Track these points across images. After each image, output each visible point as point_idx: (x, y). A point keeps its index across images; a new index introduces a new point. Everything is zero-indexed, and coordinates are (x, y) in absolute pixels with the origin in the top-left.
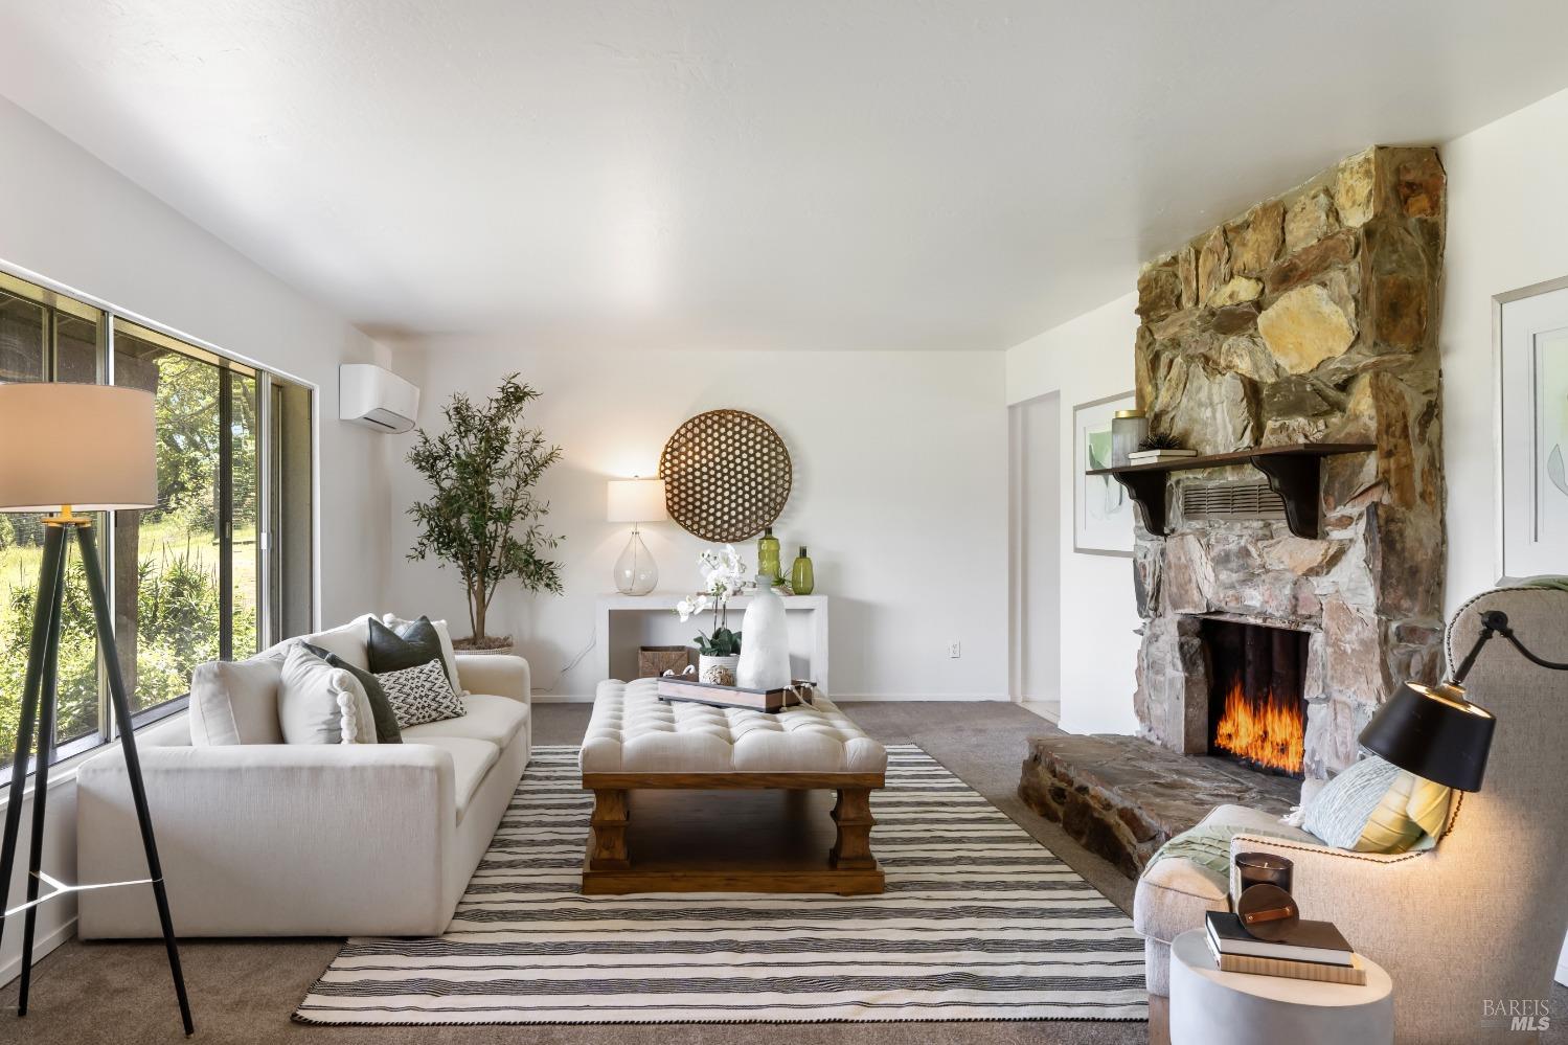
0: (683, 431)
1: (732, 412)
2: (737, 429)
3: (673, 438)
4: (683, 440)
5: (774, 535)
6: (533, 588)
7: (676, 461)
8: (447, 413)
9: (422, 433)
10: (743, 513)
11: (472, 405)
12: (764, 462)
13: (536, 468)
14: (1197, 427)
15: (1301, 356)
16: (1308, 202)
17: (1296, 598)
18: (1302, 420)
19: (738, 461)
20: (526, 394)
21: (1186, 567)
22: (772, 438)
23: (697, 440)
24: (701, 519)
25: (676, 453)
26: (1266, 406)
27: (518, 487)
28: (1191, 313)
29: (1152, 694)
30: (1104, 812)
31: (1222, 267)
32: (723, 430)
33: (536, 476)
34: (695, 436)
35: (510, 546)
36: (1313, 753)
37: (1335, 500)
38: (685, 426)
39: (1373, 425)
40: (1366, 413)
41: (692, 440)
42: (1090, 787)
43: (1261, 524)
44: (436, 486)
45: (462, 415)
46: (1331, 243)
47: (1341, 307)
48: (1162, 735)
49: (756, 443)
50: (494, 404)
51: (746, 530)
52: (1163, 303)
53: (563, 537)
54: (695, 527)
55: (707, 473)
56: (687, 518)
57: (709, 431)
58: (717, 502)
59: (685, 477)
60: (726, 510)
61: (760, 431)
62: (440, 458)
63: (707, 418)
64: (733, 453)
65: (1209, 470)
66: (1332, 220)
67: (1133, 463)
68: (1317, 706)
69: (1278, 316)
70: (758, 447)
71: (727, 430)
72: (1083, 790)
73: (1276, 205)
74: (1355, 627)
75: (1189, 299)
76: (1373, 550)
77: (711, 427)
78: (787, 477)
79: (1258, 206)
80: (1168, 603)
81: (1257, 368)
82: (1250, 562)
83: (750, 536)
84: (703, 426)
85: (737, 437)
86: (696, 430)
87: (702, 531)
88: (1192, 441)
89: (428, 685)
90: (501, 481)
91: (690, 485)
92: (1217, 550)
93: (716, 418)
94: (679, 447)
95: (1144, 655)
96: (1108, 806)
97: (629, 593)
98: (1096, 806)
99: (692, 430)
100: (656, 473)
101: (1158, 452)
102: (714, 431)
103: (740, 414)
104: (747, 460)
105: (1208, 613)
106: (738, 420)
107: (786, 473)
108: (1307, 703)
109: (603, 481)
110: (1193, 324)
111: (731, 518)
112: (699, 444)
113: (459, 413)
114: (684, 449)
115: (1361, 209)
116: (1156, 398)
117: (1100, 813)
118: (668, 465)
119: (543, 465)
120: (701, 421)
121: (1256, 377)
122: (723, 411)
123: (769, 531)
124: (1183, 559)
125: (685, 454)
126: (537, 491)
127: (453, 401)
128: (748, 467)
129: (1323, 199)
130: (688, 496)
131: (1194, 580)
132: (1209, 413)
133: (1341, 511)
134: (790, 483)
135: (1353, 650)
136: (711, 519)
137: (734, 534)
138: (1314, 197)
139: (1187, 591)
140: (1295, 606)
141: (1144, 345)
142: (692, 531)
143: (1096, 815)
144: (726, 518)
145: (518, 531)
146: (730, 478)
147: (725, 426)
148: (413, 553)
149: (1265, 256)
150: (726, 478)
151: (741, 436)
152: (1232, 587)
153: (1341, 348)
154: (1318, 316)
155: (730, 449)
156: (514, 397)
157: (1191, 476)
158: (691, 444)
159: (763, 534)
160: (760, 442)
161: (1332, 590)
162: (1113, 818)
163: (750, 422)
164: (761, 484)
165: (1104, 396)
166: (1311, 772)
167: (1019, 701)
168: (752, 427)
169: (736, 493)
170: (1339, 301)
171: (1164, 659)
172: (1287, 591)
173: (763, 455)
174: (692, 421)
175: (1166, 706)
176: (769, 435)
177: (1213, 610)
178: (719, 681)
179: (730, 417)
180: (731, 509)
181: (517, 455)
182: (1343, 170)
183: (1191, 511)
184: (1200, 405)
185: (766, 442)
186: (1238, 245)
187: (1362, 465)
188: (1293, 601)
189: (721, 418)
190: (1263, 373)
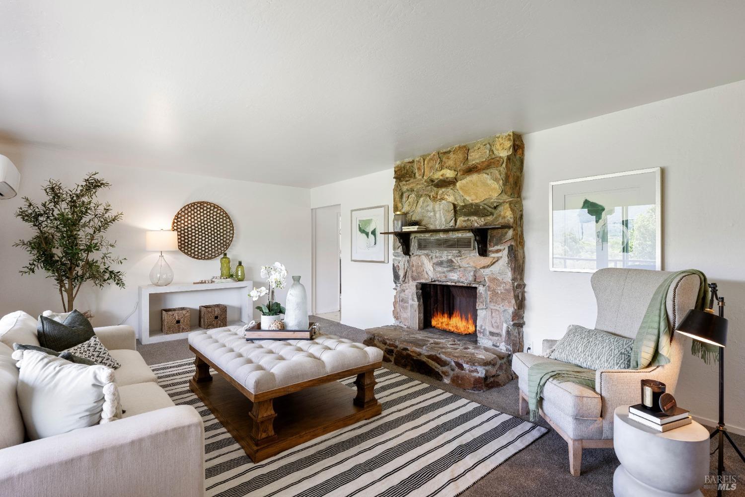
0: (183, 210)
1: (207, 203)
2: (208, 210)
3: (178, 212)
4: (183, 214)
5: (228, 256)
6: (101, 285)
7: (179, 223)
8: (46, 190)
9: (27, 200)
10: (211, 247)
11: (63, 187)
12: (220, 225)
13: (106, 224)
14: (425, 219)
15: (477, 197)
16: (481, 146)
17: (475, 276)
18: (476, 218)
19: (209, 224)
20: (102, 184)
21: (421, 266)
22: (225, 215)
23: (190, 214)
24: (192, 249)
25: (179, 220)
26: (459, 213)
27: (95, 232)
28: (421, 180)
29: (402, 310)
30: (418, 357)
31: (437, 165)
32: (202, 210)
33: (105, 229)
34: (189, 212)
35: (90, 265)
36: (481, 326)
37: (494, 244)
38: (184, 207)
39: (512, 220)
40: (509, 216)
41: (187, 214)
42: (409, 348)
43: (457, 252)
44: (38, 231)
45: (55, 193)
46: (492, 161)
47: (496, 182)
48: (407, 324)
49: (217, 217)
50: (80, 188)
51: (213, 254)
52: (408, 176)
53: (125, 259)
54: (189, 253)
55: (194, 229)
56: (185, 249)
57: (195, 210)
58: (199, 242)
59: (184, 230)
60: (203, 245)
61: (219, 212)
62: (41, 215)
63: (195, 204)
64: (206, 221)
65: (431, 233)
66: (491, 153)
67: (403, 230)
68: (481, 311)
69: (467, 183)
70: (218, 219)
71: (204, 210)
72: (406, 349)
73: (465, 147)
74: (502, 285)
75: (420, 175)
76: (511, 260)
77: (196, 209)
78: (232, 232)
79: (457, 146)
80: (410, 278)
81: (456, 200)
82: (453, 264)
83: (215, 257)
84: (193, 208)
85: (208, 214)
86: (190, 210)
87: (193, 255)
88: (423, 223)
89: (96, 354)
90: (83, 229)
91: (186, 234)
92: (435, 260)
93: (199, 205)
94: (181, 217)
95: (398, 296)
96: (420, 354)
97: (157, 285)
98: (414, 355)
99: (187, 209)
100: (171, 228)
101: (417, 227)
102: (198, 211)
103: (210, 204)
104: (213, 224)
105: (431, 282)
106: (209, 206)
107: (231, 230)
108: (477, 310)
109: (143, 232)
110: (423, 184)
111: (206, 249)
112: (190, 216)
113: (53, 191)
114: (183, 218)
115: (506, 151)
116: (402, 208)
117: (416, 357)
118: (175, 225)
119: (110, 222)
120: (192, 206)
121: (456, 203)
122: (203, 202)
123: (225, 254)
124: (420, 263)
125: (184, 220)
126: (108, 235)
127: (49, 183)
128: (213, 227)
129: (488, 146)
130: (185, 239)
131: (425, 271)
132: (432, 214)
133: (496, 248)
134: (233, 235)
135: (501, 292)
136: (196, 249)
137: (207, 256)
138: (485, 145)
139: (422, 275)
140: (475, 279)
141: (398, 190)
142: (188, 255)
143: (415, 358)
144: (203, 249)
145: (94, 256)
146: (205, 231)
147: (203, 209)
148: (26, 270)
149: (458, 163)
150: (203, 232)
151: (210, 214)
152: (444, 273)
153: (495, 195)
154: (485, 184)
155: (205, 219)
156: (93, 185)
157: (423, 235)
158: (186, 216)
159: (222, 256)
160: (219, 217)
161: (490, 273)
162: (425, 359)
163: (215, 208)
164: (219, 234)
165: (366, 207)
166: (480, 332)
167: (314, 315)
168: (216, 210)
169: (208, 238)
170: (496, 180)
171: (408, 298)
172: (472, 273)
173: (220, 222)
174: (188, 205)
175: (409, 314)
176: (223, 214)
177: (433, 280)
178: (280, 328)
179: (205, 205)
180: (205, 245)
181: (94, 216)
182: (498, 138)
183: (421, 246)
184: (428, 211)
185: (221, 217)
186: (445, 158)
187: (506, 233)
188: (475, 277)
189: (201, 205)
190: (459, 201)
